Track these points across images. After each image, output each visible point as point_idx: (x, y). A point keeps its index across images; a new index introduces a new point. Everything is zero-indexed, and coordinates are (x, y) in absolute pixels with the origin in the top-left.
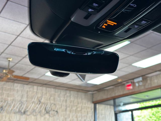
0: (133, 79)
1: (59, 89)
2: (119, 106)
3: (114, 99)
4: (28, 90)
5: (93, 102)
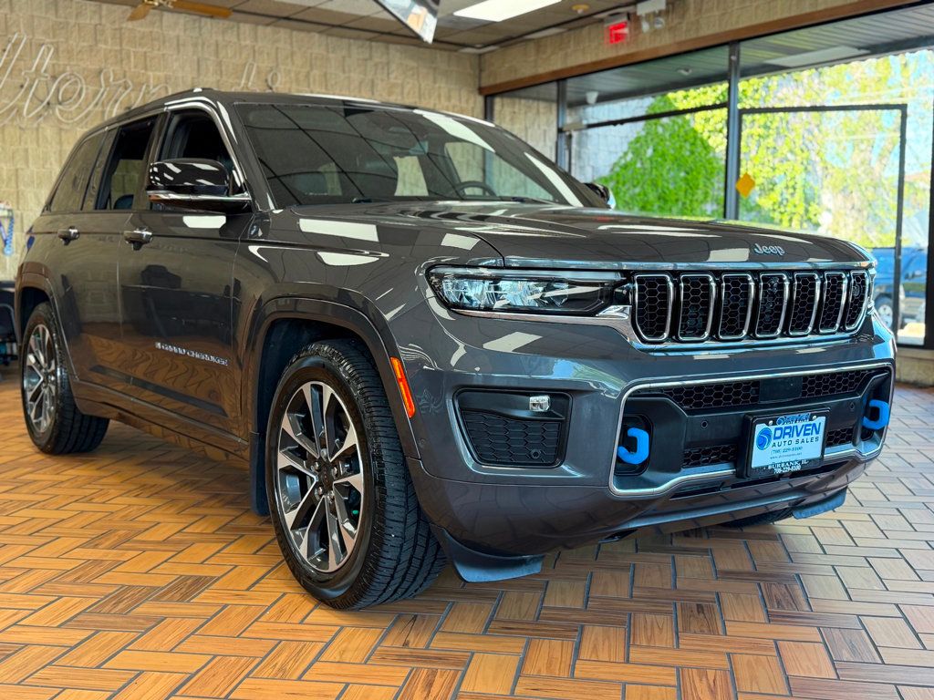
1: (342, 37)
2: (583, 103)
3: (560, 79)
5: (481, 90)
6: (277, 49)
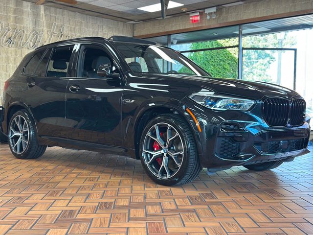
0: (204, 9)
1: (88, 15)
2: (172, 43)
3: (168, 34)
6: (64, 18)
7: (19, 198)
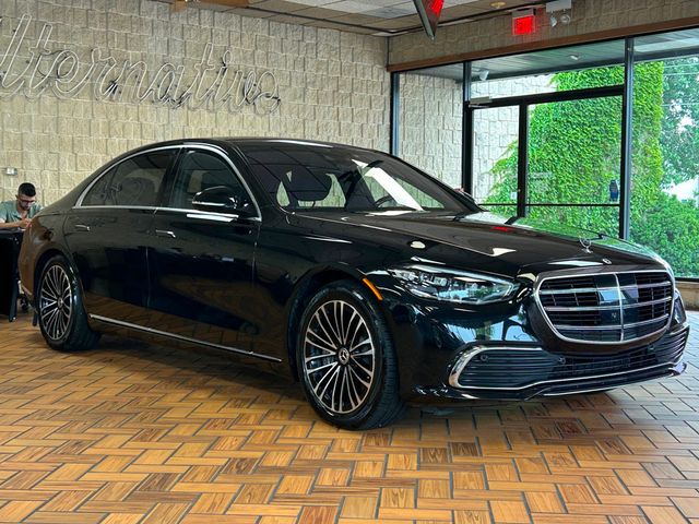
1: (283, 22)
2: (477, 79)
4: (185, 23)
5: (388, 67)
6: (230, 31)
7: (78, 443)
